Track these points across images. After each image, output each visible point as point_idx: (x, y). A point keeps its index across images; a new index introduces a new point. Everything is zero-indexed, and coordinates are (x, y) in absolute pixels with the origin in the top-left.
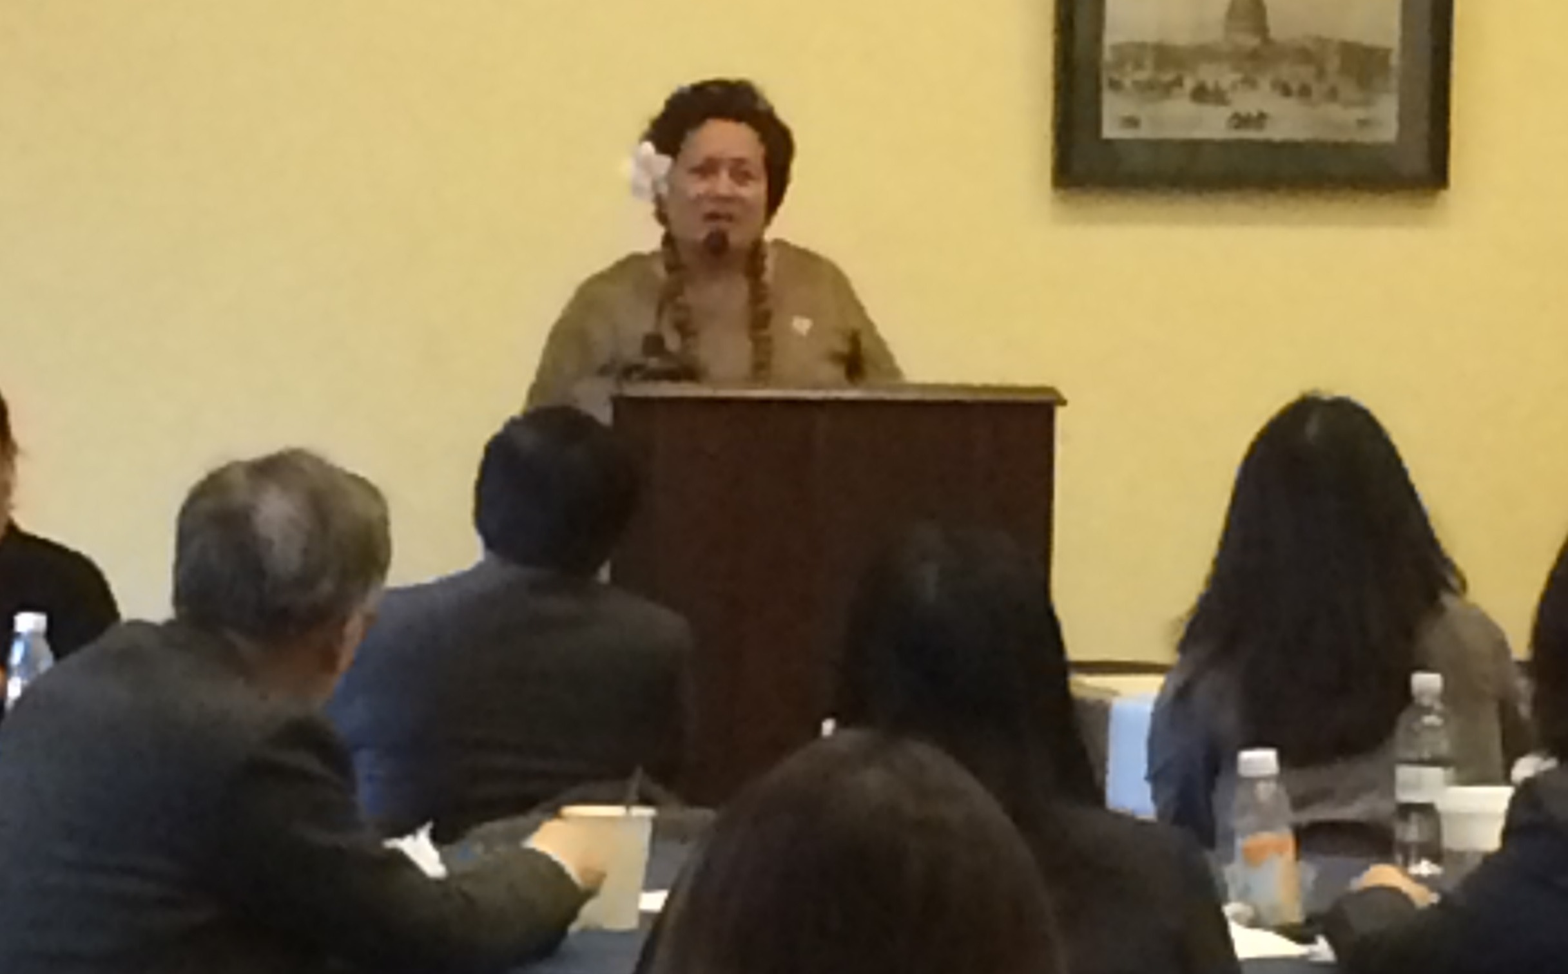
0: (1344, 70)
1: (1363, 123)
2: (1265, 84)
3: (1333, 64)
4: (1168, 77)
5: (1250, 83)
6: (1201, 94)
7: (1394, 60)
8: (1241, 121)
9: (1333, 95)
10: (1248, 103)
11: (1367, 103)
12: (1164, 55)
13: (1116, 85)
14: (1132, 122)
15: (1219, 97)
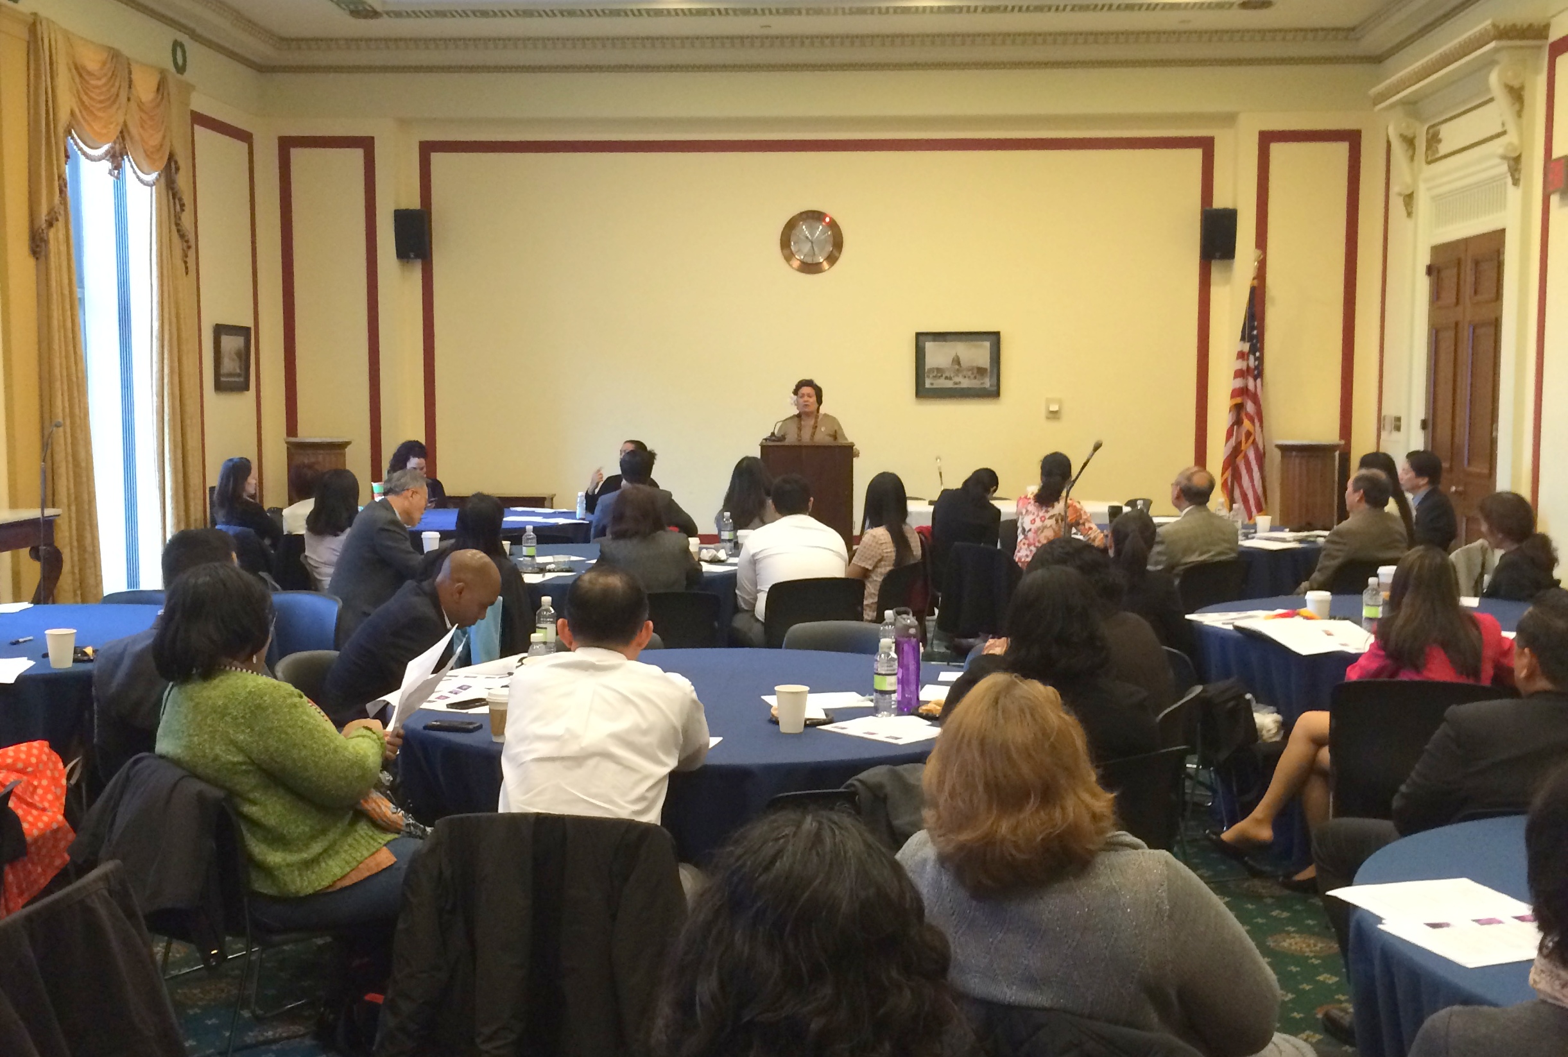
0: (978, 372)
1: (982, 384)
2: (960, 376)
3: (975, 371)
4: (939, 375)
5: (957, 375)
6: (946, 378)
7: (989, 370)
8: (956, 383)
9: (975, 378)
10: (957, 379)
11: (983, 379)
12: (939, 370)
13: (928, 377)
14: (932, 384)
15: (950, 378)
